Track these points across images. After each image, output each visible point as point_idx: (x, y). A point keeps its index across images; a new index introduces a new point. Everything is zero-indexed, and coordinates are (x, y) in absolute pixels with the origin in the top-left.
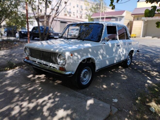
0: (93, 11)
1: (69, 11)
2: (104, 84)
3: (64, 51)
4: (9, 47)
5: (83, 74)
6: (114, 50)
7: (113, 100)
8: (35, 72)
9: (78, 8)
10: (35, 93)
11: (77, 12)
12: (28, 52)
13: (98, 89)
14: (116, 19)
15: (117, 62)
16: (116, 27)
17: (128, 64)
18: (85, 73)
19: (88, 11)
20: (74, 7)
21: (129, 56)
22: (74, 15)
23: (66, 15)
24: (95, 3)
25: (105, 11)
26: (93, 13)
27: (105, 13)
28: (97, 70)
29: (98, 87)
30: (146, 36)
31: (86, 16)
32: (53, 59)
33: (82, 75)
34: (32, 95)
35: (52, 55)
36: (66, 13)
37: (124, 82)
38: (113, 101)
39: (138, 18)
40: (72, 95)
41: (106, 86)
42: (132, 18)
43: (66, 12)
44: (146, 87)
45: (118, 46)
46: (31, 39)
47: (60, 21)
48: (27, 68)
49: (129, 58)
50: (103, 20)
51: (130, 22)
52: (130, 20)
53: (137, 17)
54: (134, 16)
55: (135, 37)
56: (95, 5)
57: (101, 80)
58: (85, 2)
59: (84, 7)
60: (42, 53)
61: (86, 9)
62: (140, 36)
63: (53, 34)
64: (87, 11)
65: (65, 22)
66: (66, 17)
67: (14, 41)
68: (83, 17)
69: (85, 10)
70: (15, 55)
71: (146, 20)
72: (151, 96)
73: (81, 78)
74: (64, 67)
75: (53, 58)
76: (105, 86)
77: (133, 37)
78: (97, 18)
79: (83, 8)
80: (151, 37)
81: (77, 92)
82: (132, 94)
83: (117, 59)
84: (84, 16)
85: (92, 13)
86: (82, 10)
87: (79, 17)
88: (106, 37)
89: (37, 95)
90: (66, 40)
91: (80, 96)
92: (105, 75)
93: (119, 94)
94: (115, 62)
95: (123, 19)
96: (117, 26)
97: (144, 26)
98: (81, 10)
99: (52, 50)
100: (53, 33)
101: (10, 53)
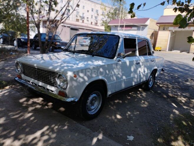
0: (110, 17)
1: (81, 15)
2: (118, 113)
3: (65, 70)
4: (4, 58)
5: (91, 100)
6: (132, 70)
7: (128, 137)
8: (29, 94)
9: (92, 12)
10: (25, 125)
11: (92, 17)
12: (20, 68)
13: (109, 120)
14: (138, 27)
15: (136, 84)
16: (135, 39)
17: (150, 86)
18: (93, 99)
19: (105, 17)
20: (88, 11)
21: (151, 76)
22: (88, 21)
23: (78, 20)
24: (113, 8)
25: (125, 17)
26: (111, 20)
27: (125, 20)
28: (110, 95)
29: (110, 118)
30: (173, 50)
31: (102, 23)
32: (51, 80)
33: (89, 101)
34: (20, 129)
35: (50, 75)
36: (79, 18)
37: (143, 111)
38: (127, 140)
39: (164, 28)
40: (73, 129)
41: (120, 115)
42: (157, 28)
43: (78, 16)
44: (170, 119)
45: (138, 64)
46: (32, 49)
47: (70, 28)
48: (21, 88)
49: (152, 79)
50: (123, 29)
51: (154, 33)
52: (154, 29)
53: (163, 26)
54: (160, 25)
55: (160, 51)
56: (114, 10)
57: (115, 107)
58: (101, 6)
59: (100, 12)
60: (38, 71)
61: (103, 15)
62: (166, 49)
63: (60, 44)
64: (103, 17)
65: (76, 30)
66: (77, 23)
67: (10, 50)
68: (98, 24)
69: (101, 15)
70: (9, 69)
71: (174, 31)
72: (178, 132)
73: (87, 106)
74: (64, 91)
75: (51, 78)
76: (119, 117)
77: (157, 50)
78: (116, 26)
79: (98, 13)
80: (179, 51)
81: (80, 125)
82: (152, 128)
83: (136, 80)
84: (100, 22)
85: (109, 20)
86: (98, 15)
87: (93, 23)
88: (123, 53)
89: (26, 129)
90: (71, 54)
91: (84, 132)
92: (119, 100)
93: (136, 128)
94: (134, 84)
95: (146, 28)
96: (137, 39)
97: (171, 38)
98: (96, 15)
99: (51, 68)
100: (60, 42)
101: (3, 66)
